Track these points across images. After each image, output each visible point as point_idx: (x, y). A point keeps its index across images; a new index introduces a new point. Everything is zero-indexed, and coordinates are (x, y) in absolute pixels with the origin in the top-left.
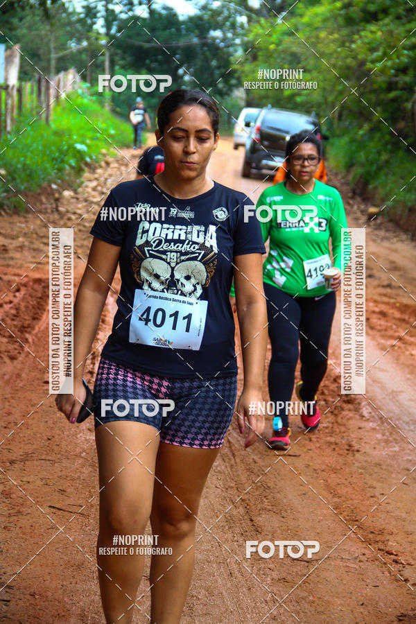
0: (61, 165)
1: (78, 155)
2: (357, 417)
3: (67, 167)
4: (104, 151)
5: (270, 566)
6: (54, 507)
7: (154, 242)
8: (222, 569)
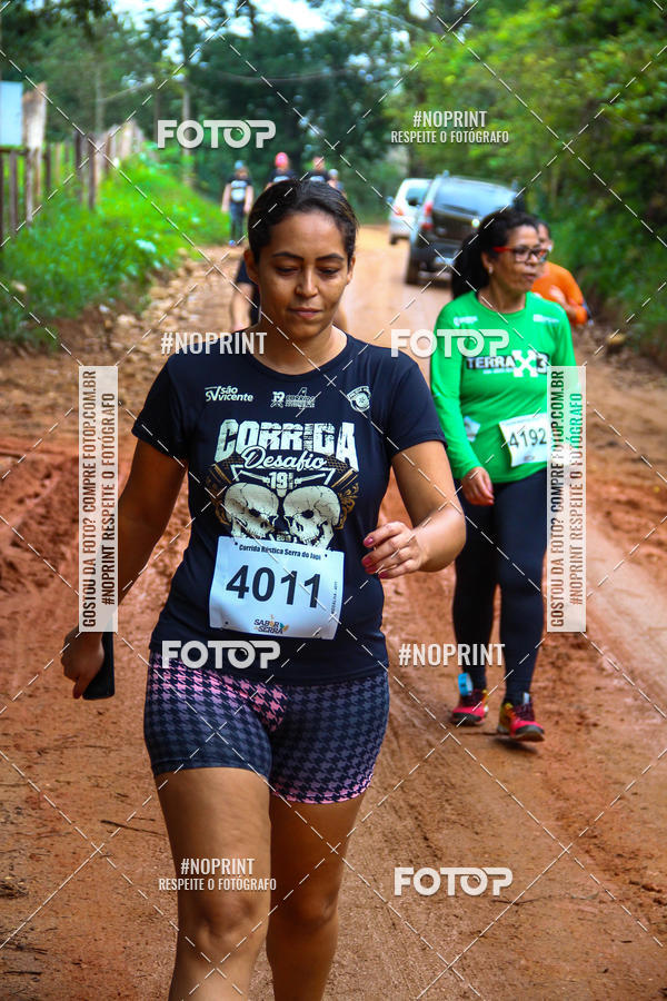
0: (115, 275)
1: (141, 258)
2: (594, 670)
3: (124, 278)
4: (182, 251)
5: (457, 912)
6: (110, 823)
7: (247, 456)
8: (380, 918)
